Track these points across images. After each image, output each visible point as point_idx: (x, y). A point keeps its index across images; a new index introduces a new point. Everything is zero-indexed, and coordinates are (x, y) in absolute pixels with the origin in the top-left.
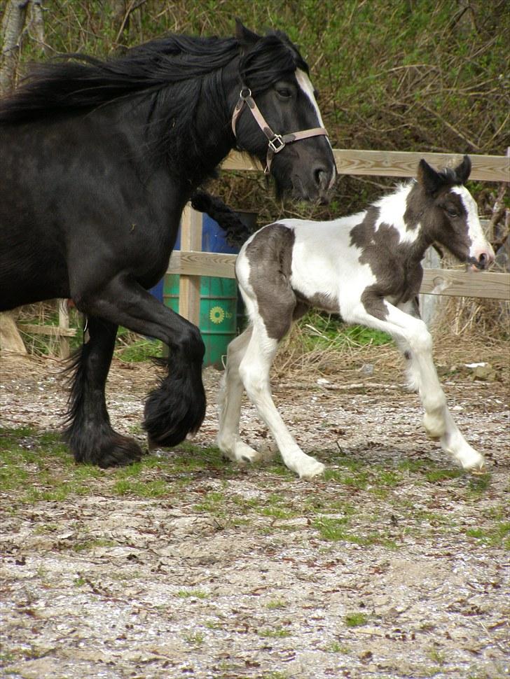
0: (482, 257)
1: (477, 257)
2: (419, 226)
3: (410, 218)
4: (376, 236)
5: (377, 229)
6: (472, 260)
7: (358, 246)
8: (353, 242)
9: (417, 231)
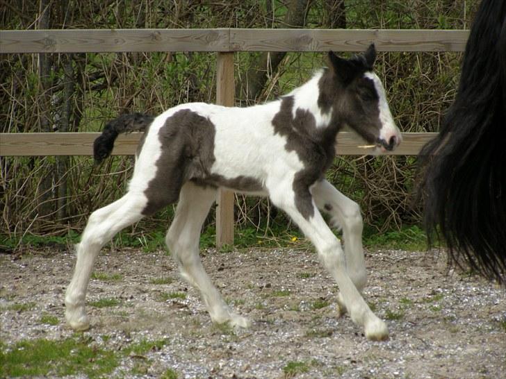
0: (392, 139)
1: (387, 140)
2: (332, 109)
3: (324, 102)
4: (296, 123)
5: (294, 115)
6: (382, 142)
7: (282, 134)
8: (276, 132)
9: (330, 114)
